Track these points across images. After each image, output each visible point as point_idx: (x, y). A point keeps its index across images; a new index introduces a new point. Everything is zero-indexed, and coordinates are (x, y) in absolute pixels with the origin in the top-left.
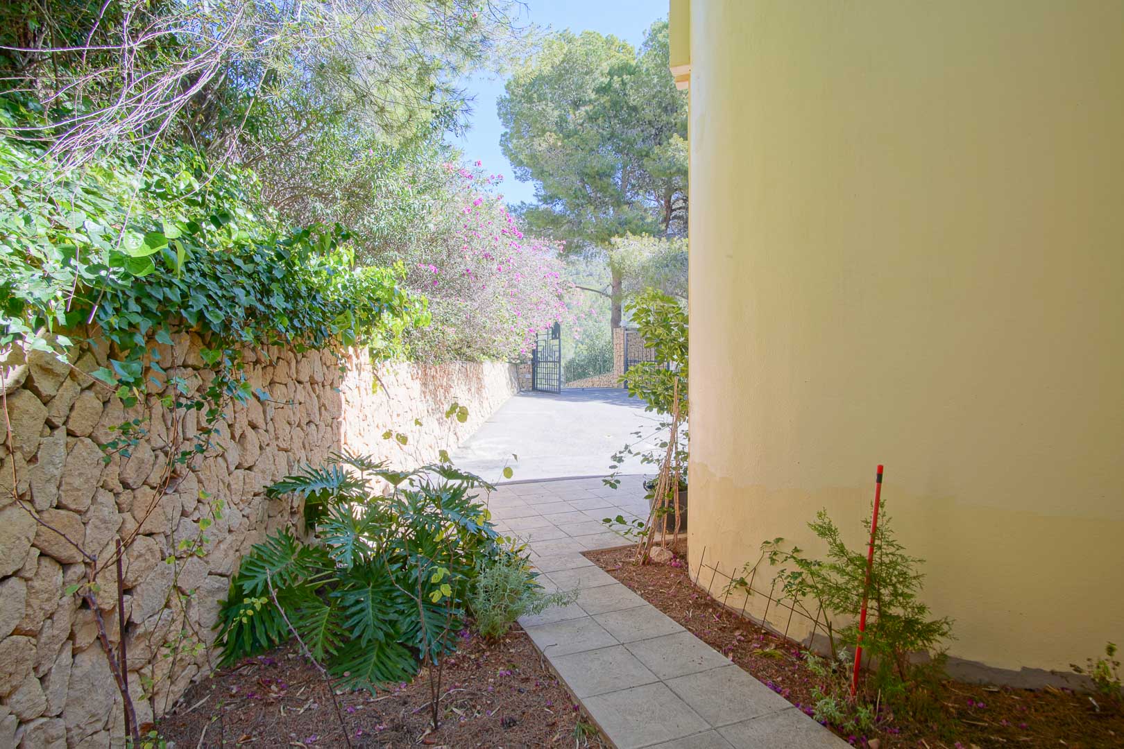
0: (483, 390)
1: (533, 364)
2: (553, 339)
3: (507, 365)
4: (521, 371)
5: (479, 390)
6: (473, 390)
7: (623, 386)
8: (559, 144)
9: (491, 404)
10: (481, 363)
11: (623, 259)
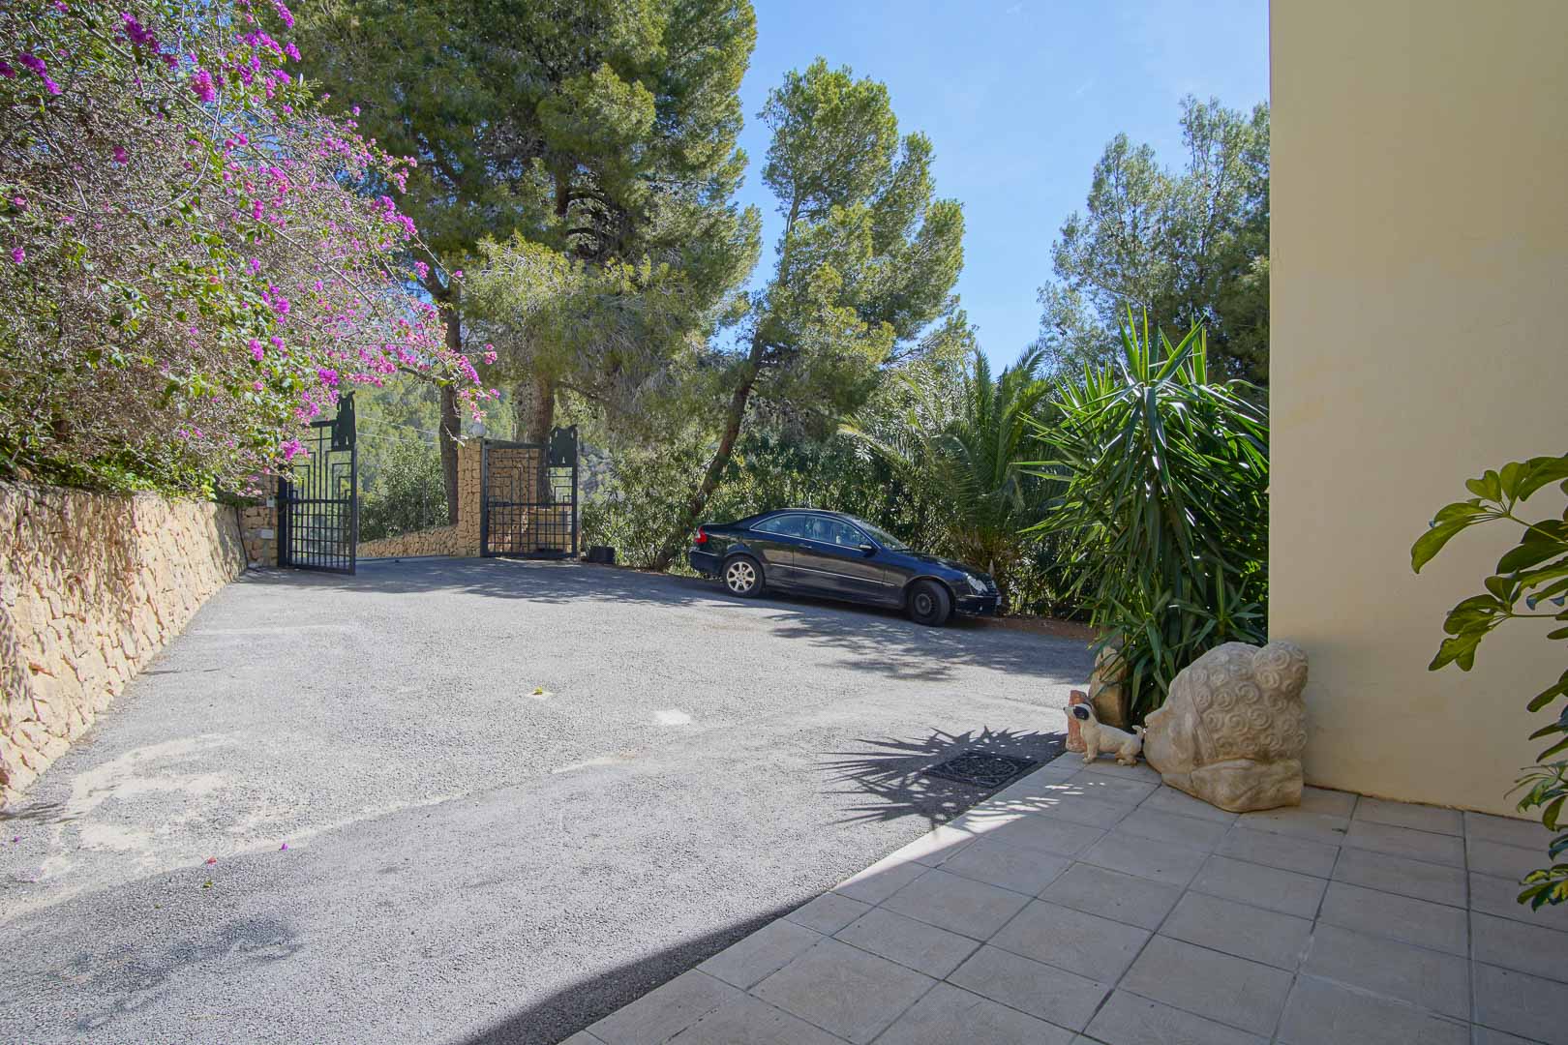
0: (135, 577)
1: (281, 507)
2: (334, 449)
3: (213, 507)
4: (250, 521)
5: (117, 579)
6: (91, 581)
7: (477, 552)
8: (355, 22)
9: (163, 612)
10: (127, 494)
11: (497, 292)
